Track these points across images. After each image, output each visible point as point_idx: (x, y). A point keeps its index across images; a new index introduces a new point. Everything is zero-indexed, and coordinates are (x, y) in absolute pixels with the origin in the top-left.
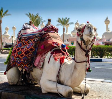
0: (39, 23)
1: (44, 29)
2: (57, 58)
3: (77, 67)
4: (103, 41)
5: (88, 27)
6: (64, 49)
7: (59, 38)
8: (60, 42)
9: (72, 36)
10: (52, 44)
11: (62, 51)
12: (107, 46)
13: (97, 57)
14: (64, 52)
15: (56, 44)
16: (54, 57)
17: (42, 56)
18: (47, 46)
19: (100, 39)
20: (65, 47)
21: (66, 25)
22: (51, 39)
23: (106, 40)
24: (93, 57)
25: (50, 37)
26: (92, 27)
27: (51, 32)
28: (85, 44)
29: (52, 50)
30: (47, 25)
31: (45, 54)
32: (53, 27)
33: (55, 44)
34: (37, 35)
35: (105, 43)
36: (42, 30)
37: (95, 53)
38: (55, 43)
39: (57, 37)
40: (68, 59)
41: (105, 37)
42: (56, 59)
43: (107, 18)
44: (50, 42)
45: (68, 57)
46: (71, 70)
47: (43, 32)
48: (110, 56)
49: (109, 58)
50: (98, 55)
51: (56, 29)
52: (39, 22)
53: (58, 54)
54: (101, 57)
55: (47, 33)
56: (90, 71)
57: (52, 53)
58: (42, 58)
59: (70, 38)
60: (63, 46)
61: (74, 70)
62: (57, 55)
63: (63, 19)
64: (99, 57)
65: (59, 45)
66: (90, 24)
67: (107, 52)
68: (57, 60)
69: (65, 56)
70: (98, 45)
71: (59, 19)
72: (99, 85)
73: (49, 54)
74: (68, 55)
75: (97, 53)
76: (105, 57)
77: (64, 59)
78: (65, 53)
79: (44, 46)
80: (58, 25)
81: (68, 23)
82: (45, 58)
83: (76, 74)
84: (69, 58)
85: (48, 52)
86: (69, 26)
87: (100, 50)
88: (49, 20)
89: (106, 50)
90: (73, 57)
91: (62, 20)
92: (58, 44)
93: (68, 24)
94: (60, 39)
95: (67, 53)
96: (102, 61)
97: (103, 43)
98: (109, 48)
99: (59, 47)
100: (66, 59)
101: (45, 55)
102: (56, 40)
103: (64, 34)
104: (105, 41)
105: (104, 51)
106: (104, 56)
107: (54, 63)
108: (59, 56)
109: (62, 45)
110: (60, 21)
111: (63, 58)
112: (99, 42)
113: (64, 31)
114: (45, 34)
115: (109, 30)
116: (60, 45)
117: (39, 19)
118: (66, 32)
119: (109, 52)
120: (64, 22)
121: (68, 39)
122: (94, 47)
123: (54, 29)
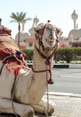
3: (35, 78)
4: (69, 41)
5: (48, 29)
6: (20, 56)
8: (14, 48)
9: (30, 35)
10: (4, 51)
11: (18, 59)
12: (75, 48)
13: (62, 62)
14: (20, 61)
15: (9, 51)
16: (7, 67)
19: (66, 38)
20: (20, 54)
22: (3, 44)
23: (74, 40)
24: (58, 62)
25: (1, 42)
26: (53, 29)
27: (3, 35)
28: (44, 50)
29: (4, 59)
32: (4, 28)
33: (7, 51)
35: (73, 43)
37: (59, 57)
38: (8, 49)
40: (24, 70)
41: (72, 36)
43: (75, 11)
45: (25, 67)
46: (28, 82)
49: (78, 63)
50: (64, 59)
54: (68, 62)
56: (52, 83)
57: (4, 63)
60: (18, 53)
61: (31, 82)
62: (10, 64)
63: (17, 13)
64: (65, 63)
65: (12, 52)
66: (50, 25)
68: (11, 70)
69: (21, 66)
70: (63, 46)
71: (13, 14)
72: (66, 102)
74: (25, 64)
75: (63, 57)
78: (21, 62)
80: (12, 22)
83: (35, 87)
84: (26, 68)
86: (26, 23)
87: (67, 53)
89: (73, 52)
90: (31, 62)
91: (16, 15)
92: (11, 50)
94: (14, 44)
96: (69, 67)
97: (70, 43)
98: (78, 51)
99: (12, 54)
100: (22, 69)
104: (73, 41)
105: (72, 54)
106: (72, 60)
107: (7, 75)
109: (17, 51)
112: (65, 43)
115: (77, 27)
118: (23, 31)
119: (78, 56)
120: (19, 18)
121: (25, 39)
122: (59, 50)
123: (6, 31)
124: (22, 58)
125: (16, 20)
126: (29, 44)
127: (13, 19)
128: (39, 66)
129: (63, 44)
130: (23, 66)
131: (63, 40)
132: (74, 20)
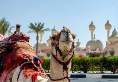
0: (6, 30)
1: (11, 38)
2: (28, 74)
4: (87, 51)
6: (37, 63)
7: (30, 50)
9: (48, 45)
10: (22, 56)
11: (35, 66)
12: (92, 58)
13: (79, 72)
14: (37, 67)
15: (27, 57)
16: (24, 73)
17: (10, 72)
18: (16, 59)
19: (84, 49)
20: (38, 60)
21: (40, 32)
22: (21, 50)
23: (92, 51)
24: (75, 72)
25: (20, 48)
27: (21, 42)
28: (61, 55)
29: (22, 65)
30: (15, 32)
31: (13, 69)
32: (22, 35)
33: (25, 57)
34: (3, 45)
35: (90, 54)
36: (9, 39)
37: (76, 67)
38: (26, 55)
39: (28, 48)
40: (42, 76)
41: (89, 47)
42: (26, 76)
43: (92, 23)
44: (19, 54)
45: (42, 73)
47: (10, 41)
48: (97, 70)
49: (95, 73)
50: (81, 69)
51: (26, 37)
52: (6, 28)
53: (29, 70)
54: (85, 72)
55: (15, 43)
57: (22, 69)
58: (9, 75)
59: (46, 48)
62: (27, 70)
63: (36, 24)
64: (82, 73)
67: (92, 65)
68: (28, 77)
69: (38, 72)
70: (80, 57)
71: (31, 24)
73: (18, 69)
74: (42, 71)
75: (80, 67)
76: (89, 72)
77: (36, 77)
78: (39, 68)
79: (12, 60)
80: (30, 32)
81: (43, 29)
82: (12, 74)
84: (44, 75)
85: (16, 66)
86: (44, 33)
87: (84, 63)
88: (18, 27)
89: (90, 62)
90: (49, 72)
92: (29, 56)
93: (43, 31)
94: (32, 51)
95: (41, 68)
96: (86, 77)
97: (88, 54)
98: (95, 61)
99: (30, 60)
100: (40, 76)
101: (13, 71)
102: (27, 51)
103: (37, 43)
104: (90, 52)
105: (89, 64)
106: (88, 70)
108: (31, 72)
109: (35, 57)
110: (32, 27)
111: (36, 75)
112: (82, 53)
113: (37, 39)
114: (12, 44)
115: (94, 38)
116: (32, 58)
117: (6, 25)
118: (41, 41)
119: (95, 66)
120: (37, 28)
121: (43, 49)
122: (76, 60)
123: (25, 38)
124: (39, 64)
125: (34, 31)
126: (46, 54)
127: (32, 30)
128: (57, 74)
129: (80, 55)
130: (40, 72)
131: (81, 51)
132: (91, 31)
